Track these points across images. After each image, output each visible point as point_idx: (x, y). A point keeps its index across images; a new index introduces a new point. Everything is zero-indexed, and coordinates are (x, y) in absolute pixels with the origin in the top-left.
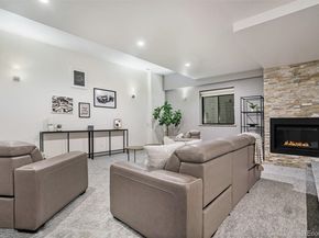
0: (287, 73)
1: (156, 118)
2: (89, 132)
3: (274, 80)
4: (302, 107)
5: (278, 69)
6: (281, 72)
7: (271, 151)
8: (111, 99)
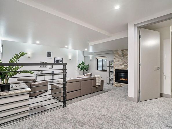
0: (120, 53)
1: (79, 68)
2: (52, 73)
3: (117, 55)
4: (124, 65)
5: (118, 51)
6: (119, 52)
7: (116, 82)
8: (61, 61)
